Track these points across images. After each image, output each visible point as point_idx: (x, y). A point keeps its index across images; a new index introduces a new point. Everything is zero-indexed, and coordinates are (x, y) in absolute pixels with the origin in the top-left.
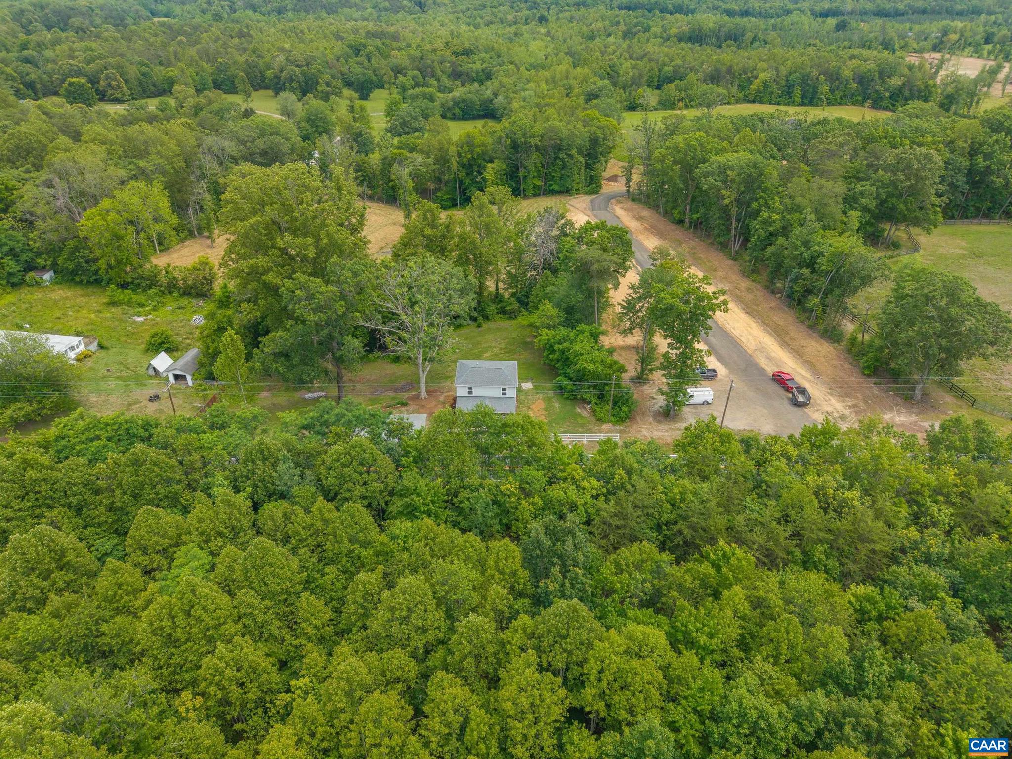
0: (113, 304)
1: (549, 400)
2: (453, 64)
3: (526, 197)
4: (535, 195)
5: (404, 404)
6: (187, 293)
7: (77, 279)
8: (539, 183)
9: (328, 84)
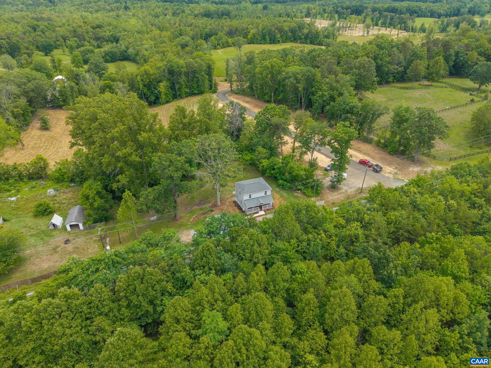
1: (280, 193)
2: (94, 33)
3: (182, 98)
4: (186, 97)
6: (31, 177)
8: (187, 90)
9: (27, 49)
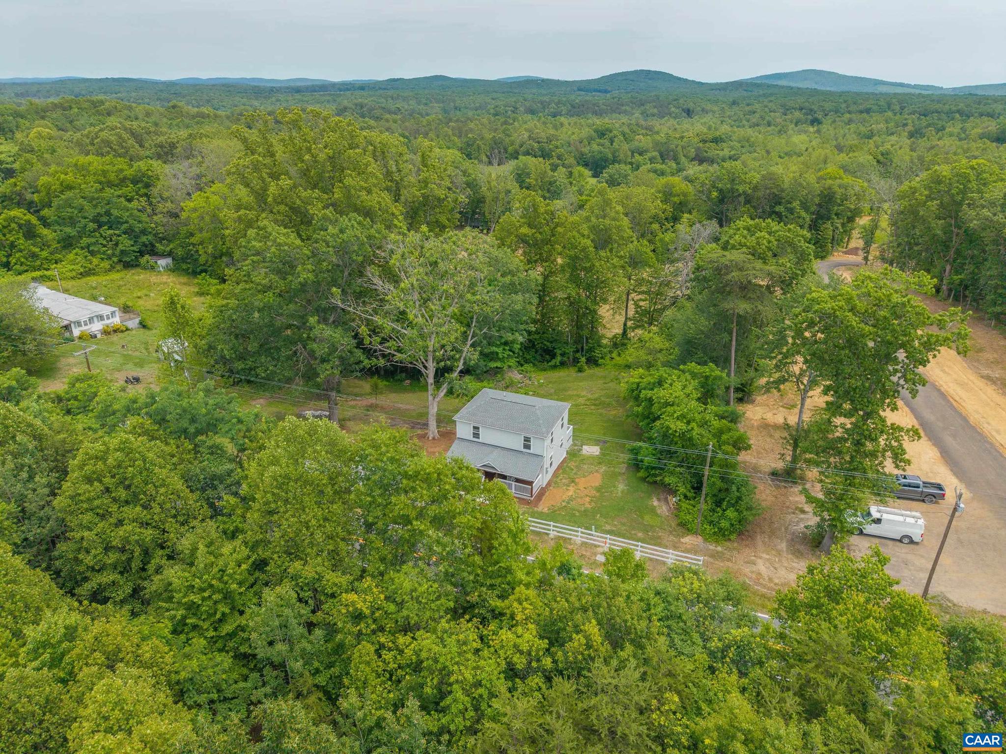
0: (201, 294)
1: (613, 476)
2: (698, 149)
7: (184, 266)
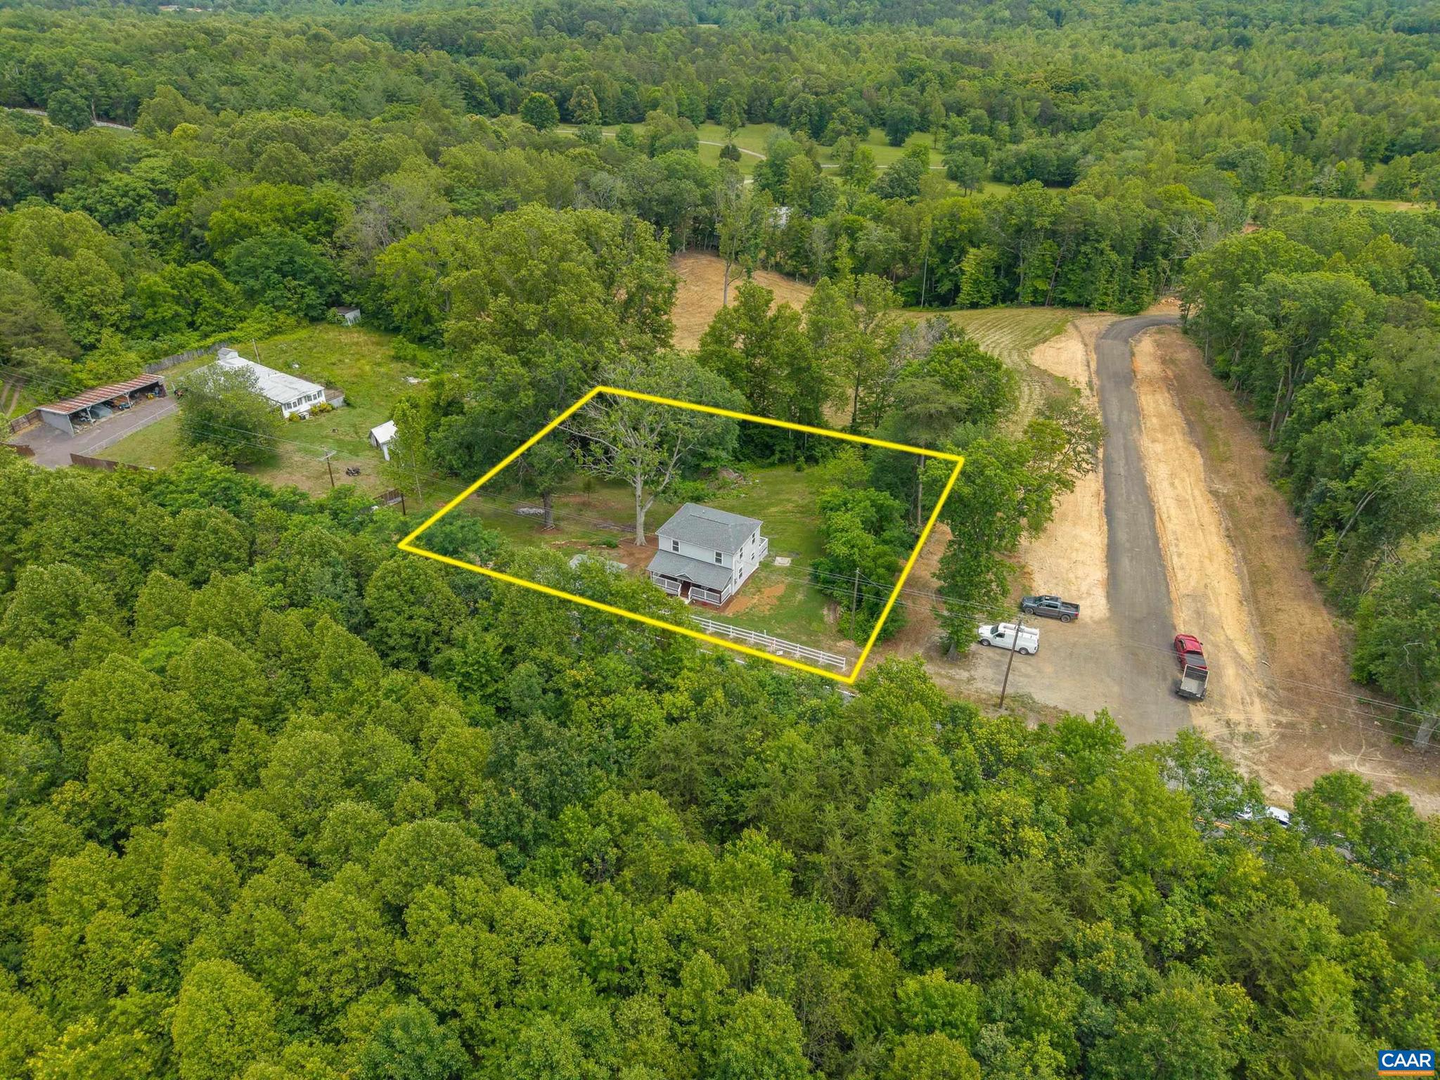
0: (397, 358)
1: (793, 588)
2: (1046, 102)
4: (1034, 304)
5: (611, 546)
7: (376, 323)
8: (1041, 285)
9: (843, 121)
